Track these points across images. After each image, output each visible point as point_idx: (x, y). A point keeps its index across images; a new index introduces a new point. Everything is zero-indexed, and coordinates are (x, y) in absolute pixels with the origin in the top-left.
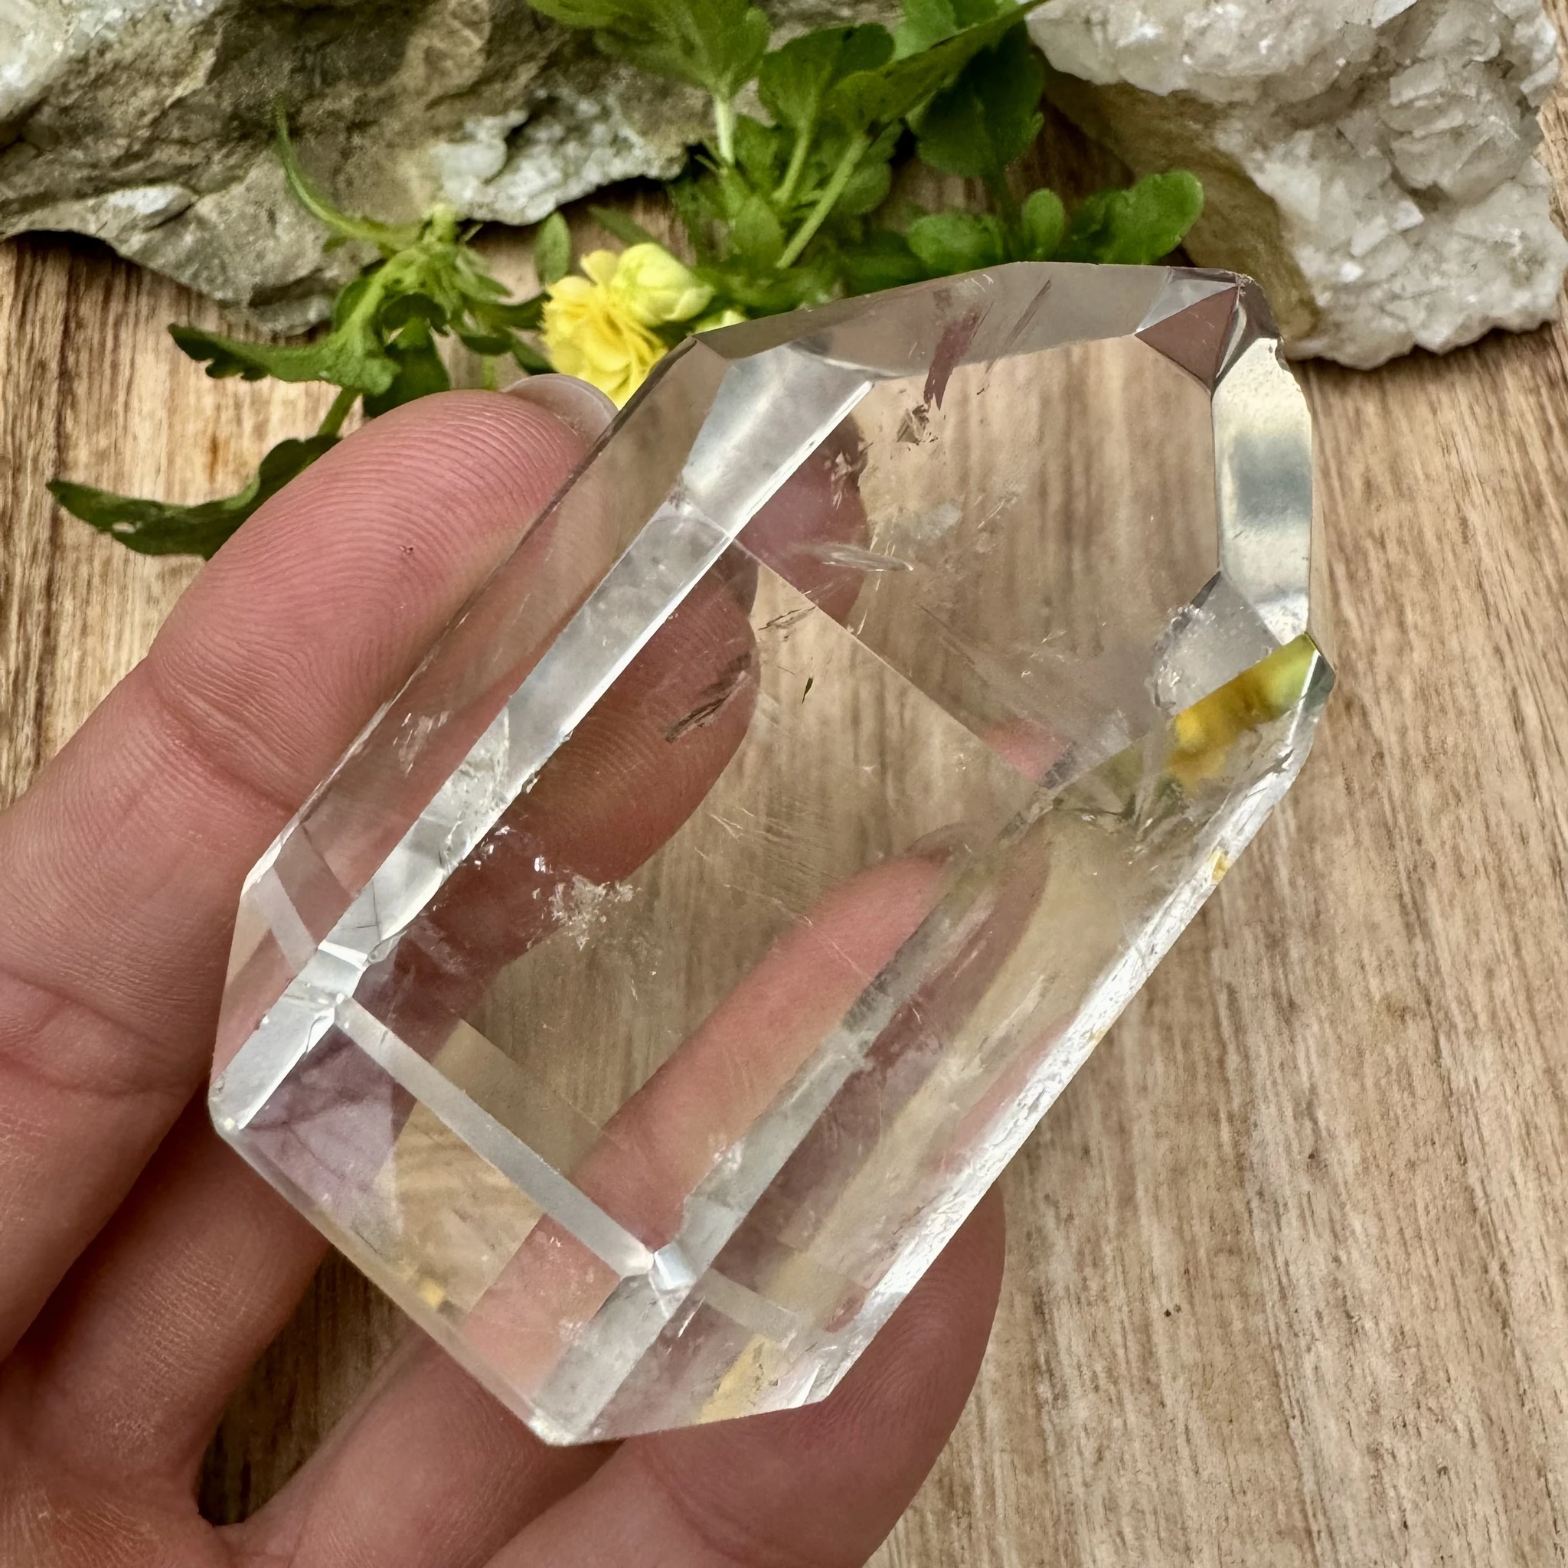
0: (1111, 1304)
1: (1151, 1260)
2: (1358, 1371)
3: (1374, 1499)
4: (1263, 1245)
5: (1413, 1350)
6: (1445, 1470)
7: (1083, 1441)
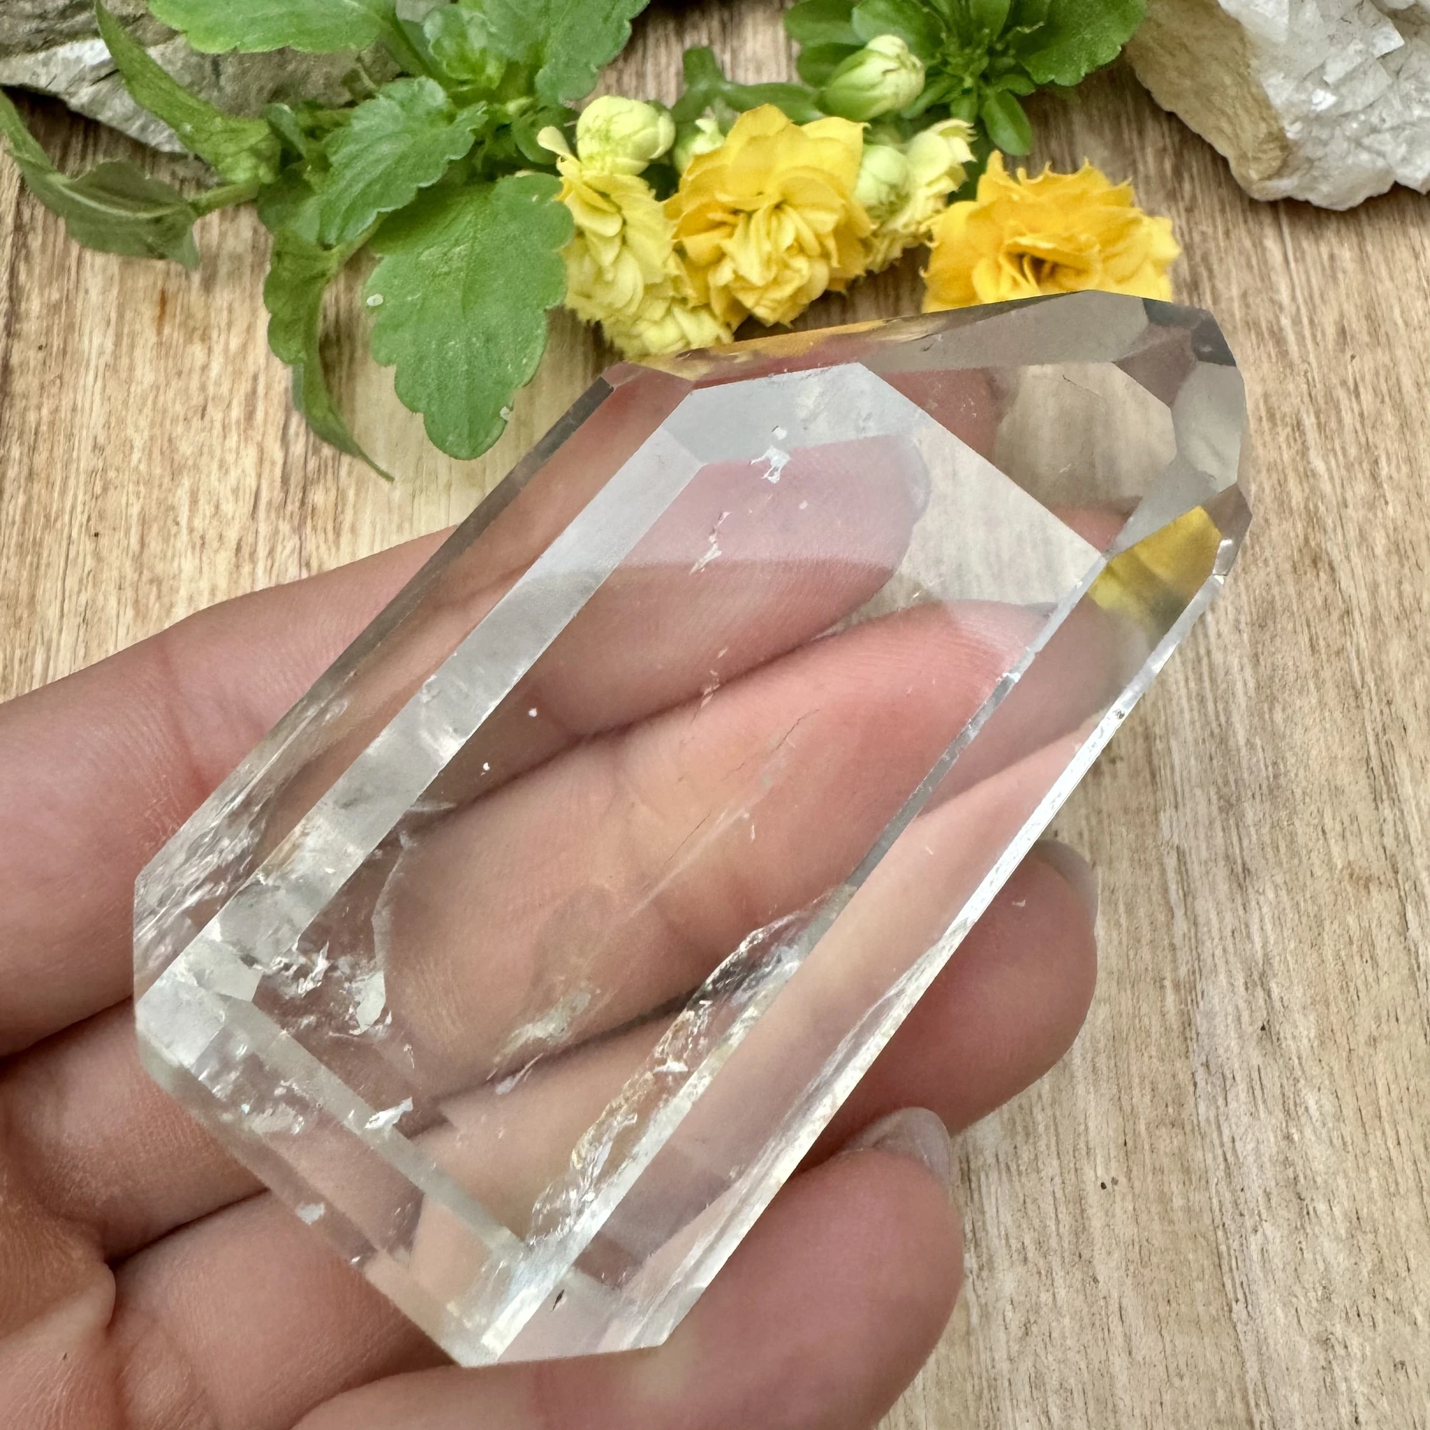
0: (1043, 1174)
1: (1087, 1129)
2: (1308, 1256)
3: (1323, 1391)
4: (1208, 1120)
5: (1370, 1237)
6: (1403, 1364)
7: (1009, 1314)
